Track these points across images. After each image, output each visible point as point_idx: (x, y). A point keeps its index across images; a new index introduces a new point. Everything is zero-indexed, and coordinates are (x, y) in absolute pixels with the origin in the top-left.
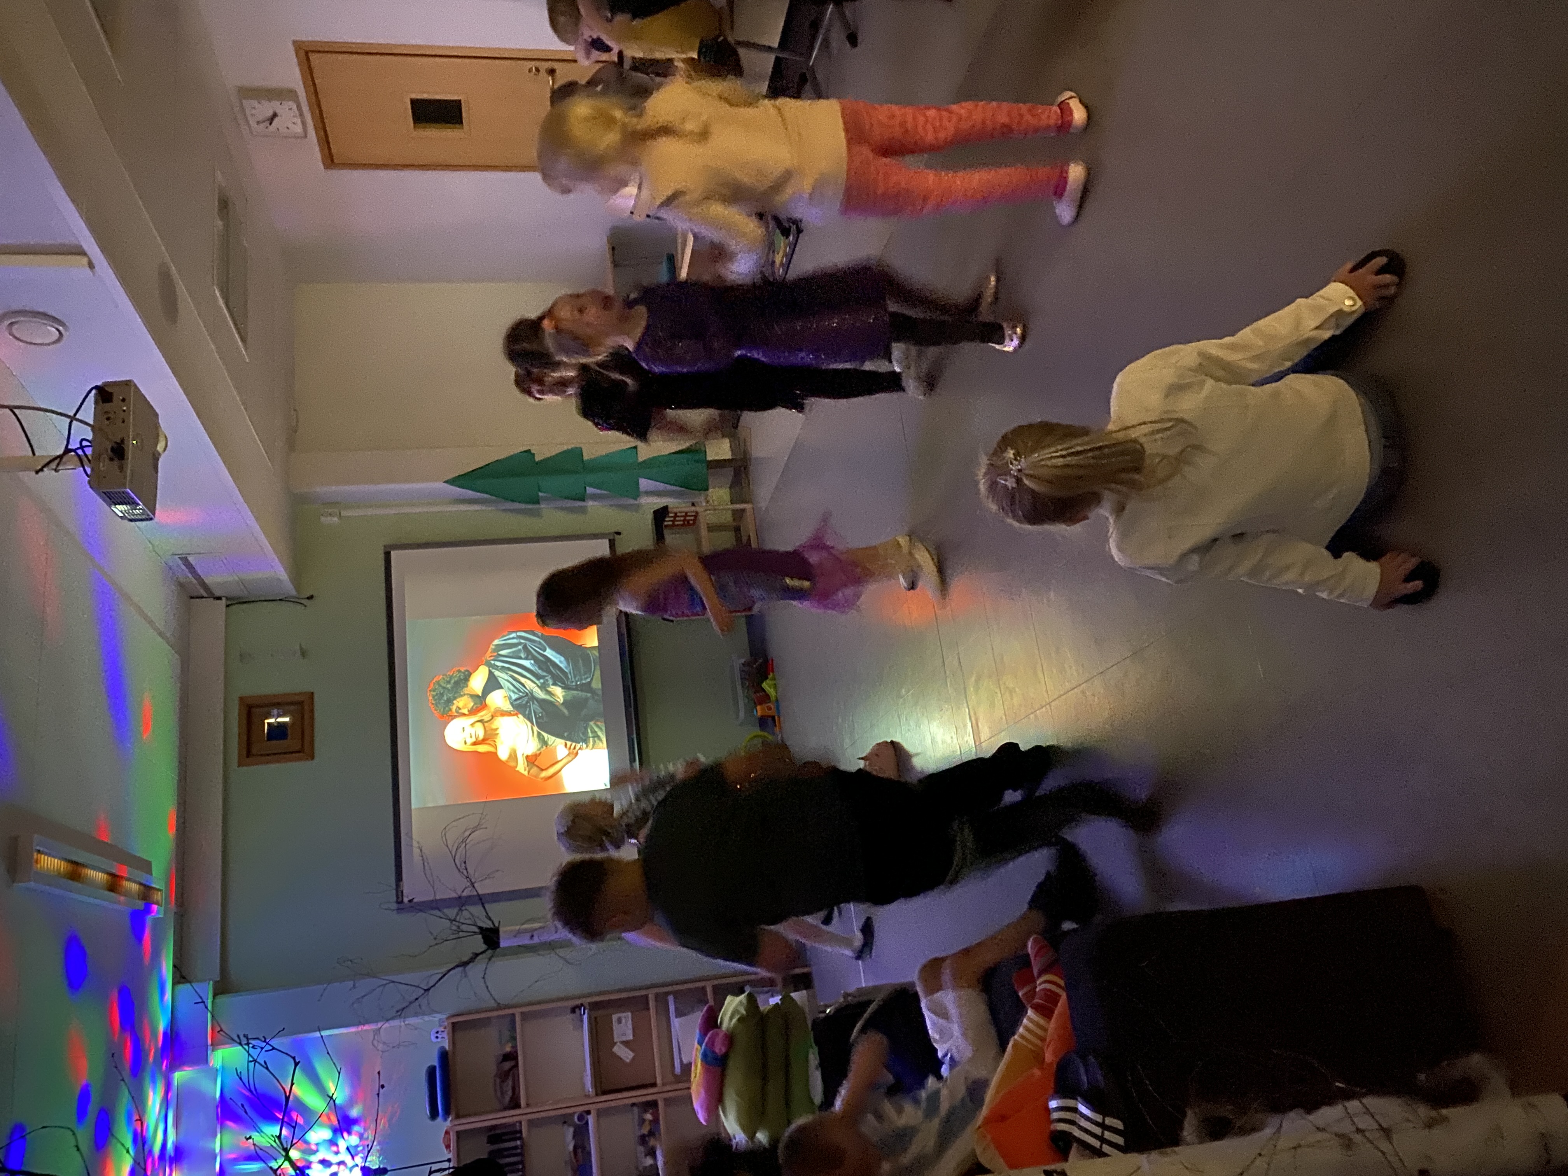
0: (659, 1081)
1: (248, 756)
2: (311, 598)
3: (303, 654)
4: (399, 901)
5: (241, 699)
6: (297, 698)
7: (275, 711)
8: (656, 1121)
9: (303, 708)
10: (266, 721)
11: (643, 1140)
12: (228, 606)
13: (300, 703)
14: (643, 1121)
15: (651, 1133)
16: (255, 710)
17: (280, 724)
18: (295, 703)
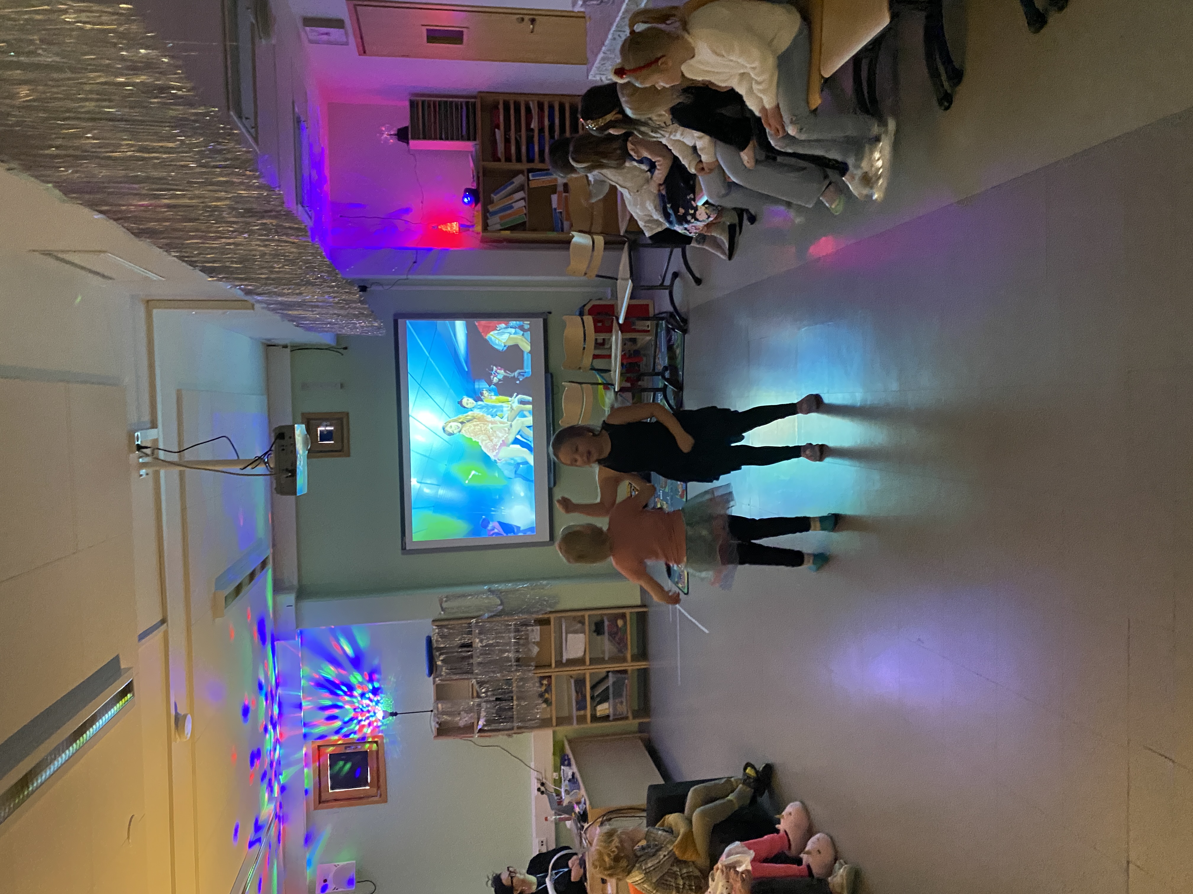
0: (553, 665)
2: (346, 348)
3: (342, 386)
4: (403, 548)
5: (303, 414)
6: (338, 416)
7: (325, 423)
8: (549, 685)
9: (342, 422)
10: (319, 429)
11: (541, 695)
12: (291, 351)
13: (340, 419)
14: (542, 684)
15: (546, 691)
16: (312, 422)
17: (328, 431)
18: (337, 419)
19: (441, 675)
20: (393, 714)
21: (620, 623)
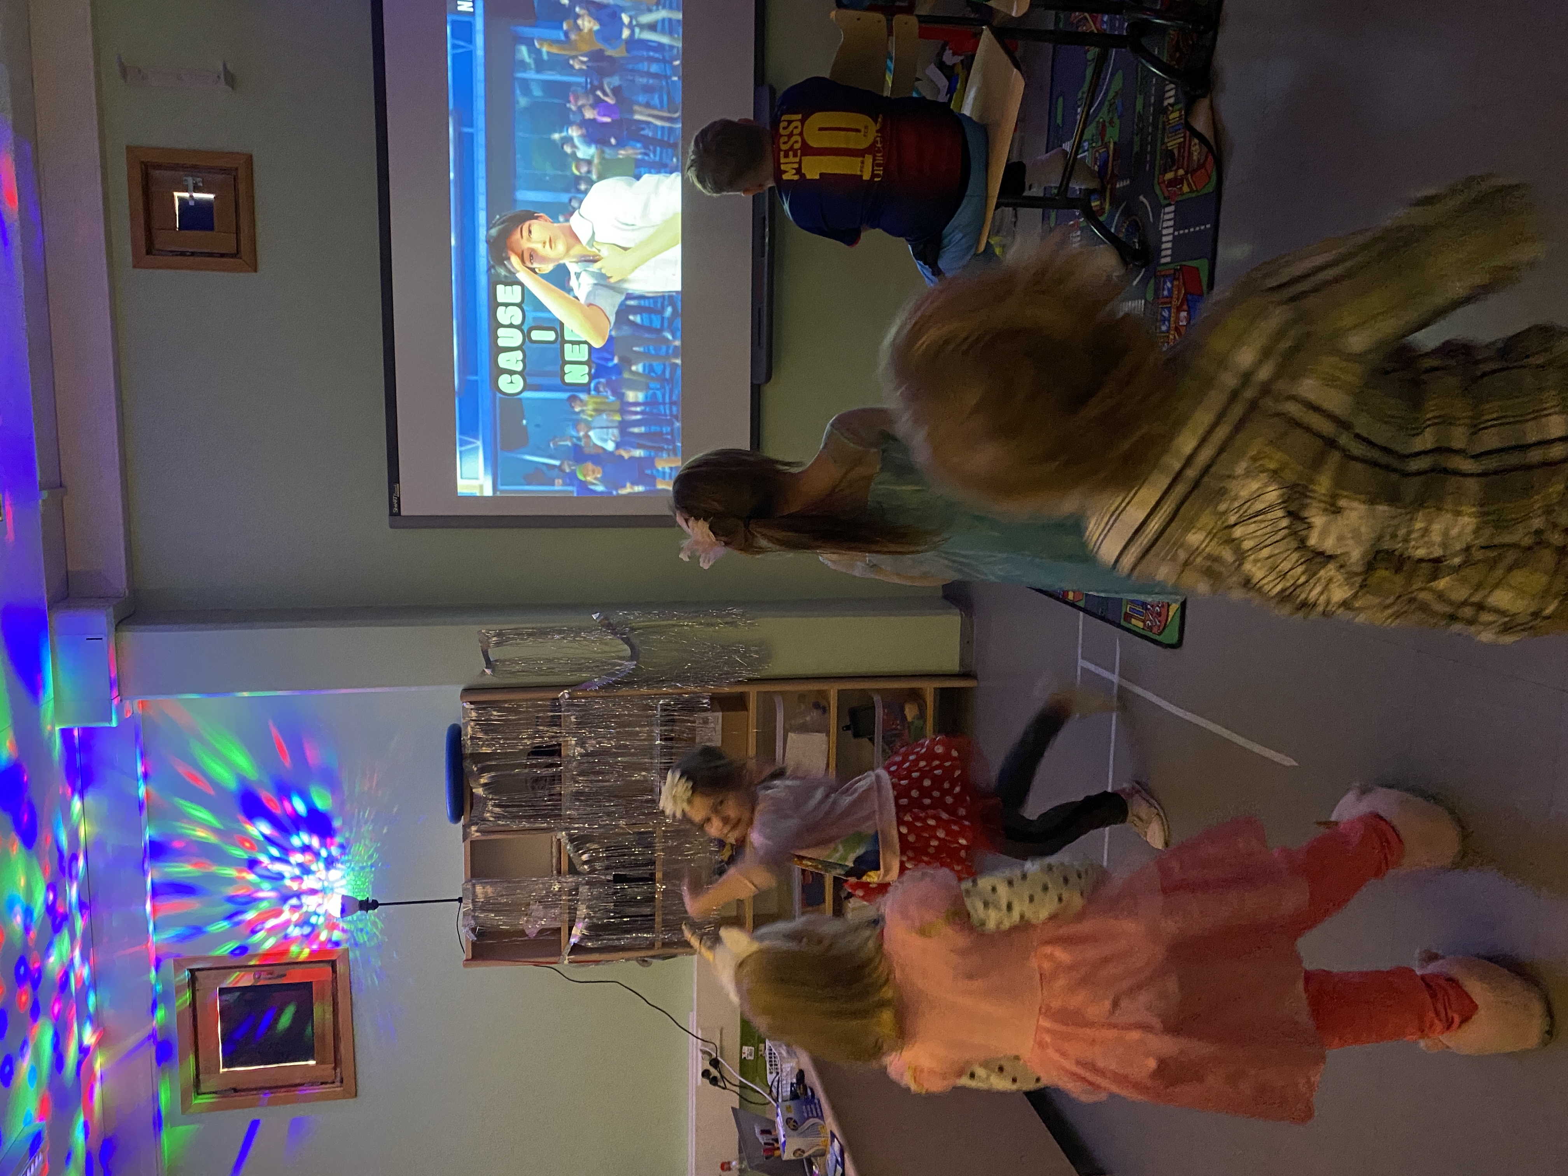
1: (149, 252)
3: (231, 81)
4: (394, 512)
6: (227, 162)
7: (190, 181)
9: (236, 179)
10: (177, 194)
13: (231, 172)
16: (157, 173)
17: (198, 202)
18: (223, 170)
19: (485, 820)
20: (367, 905)
21: (910, 712)
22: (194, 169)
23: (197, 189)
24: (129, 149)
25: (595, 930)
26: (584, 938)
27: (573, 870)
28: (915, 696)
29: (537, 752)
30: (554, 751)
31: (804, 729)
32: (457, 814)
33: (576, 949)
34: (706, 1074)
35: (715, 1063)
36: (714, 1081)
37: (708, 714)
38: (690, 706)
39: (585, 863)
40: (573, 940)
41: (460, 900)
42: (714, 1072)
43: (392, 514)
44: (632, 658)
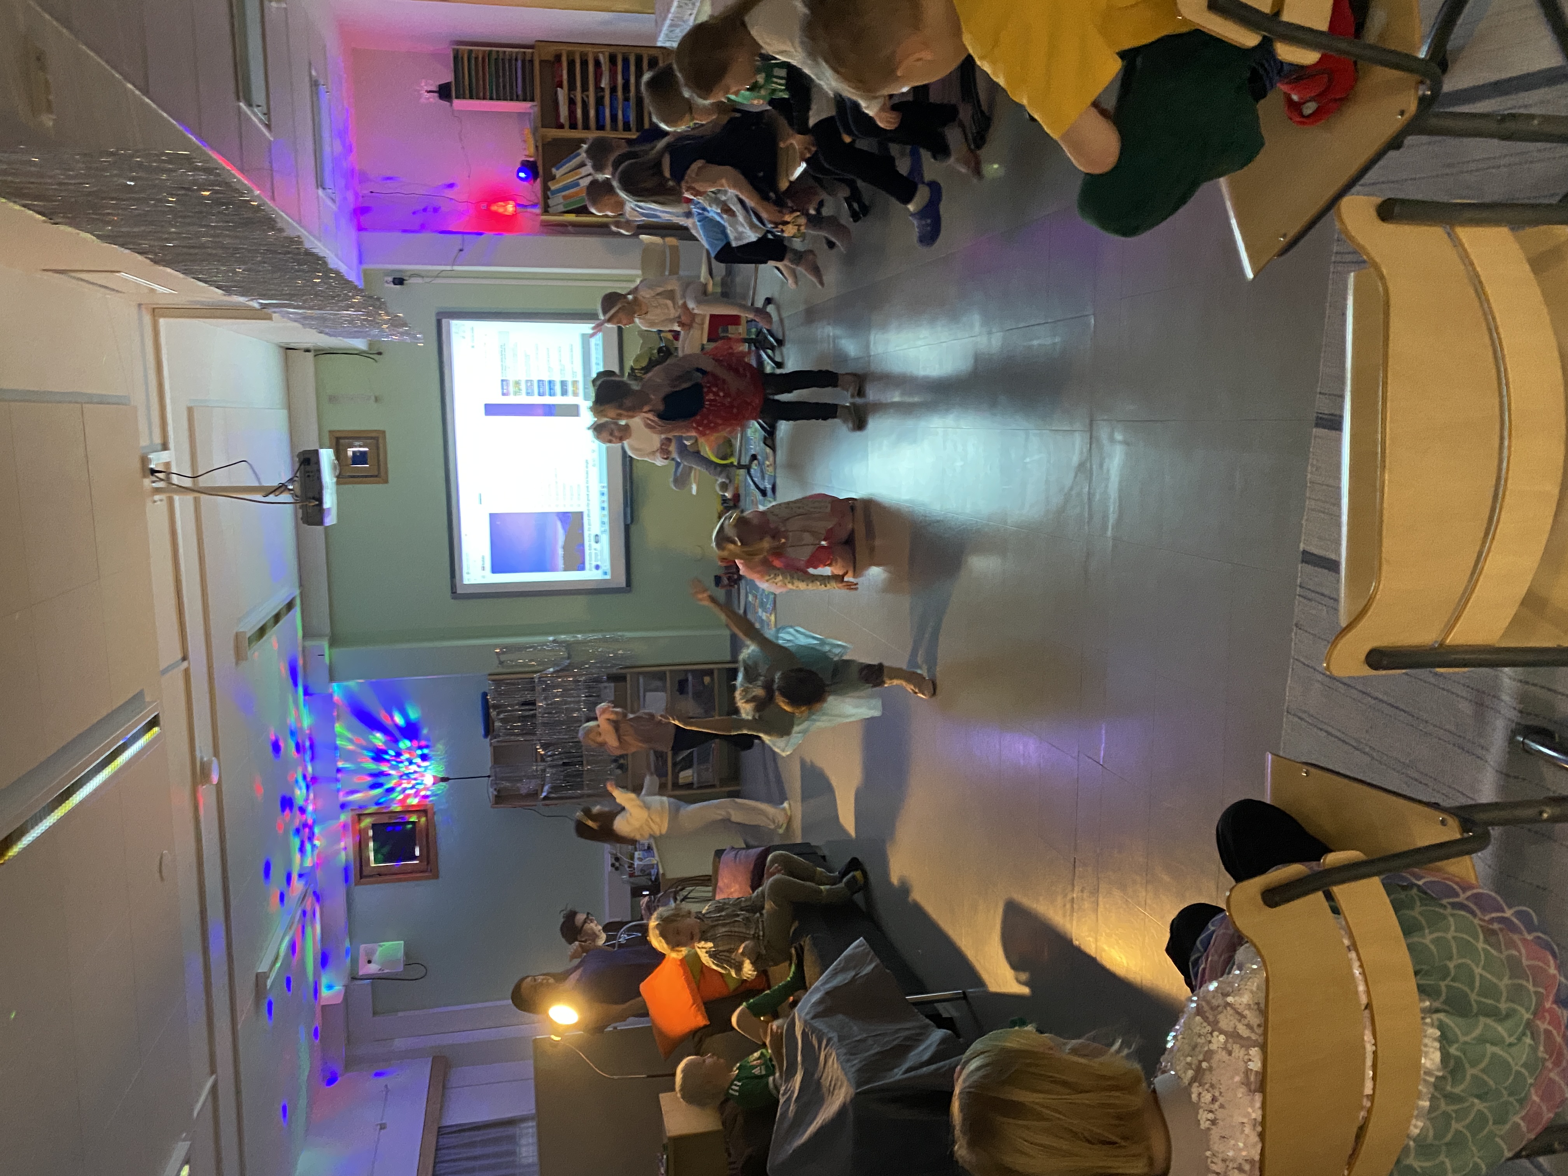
3: (377, 399)
6: (374, 435)
7: (357, 443)
9: (378, 441)
10: (350, 450)
12: (315, 356)
13: (376, 439)
16: (342, 441)
17: (361, 452)
18: (372, 438)
19: (499, 737)
20: (444, 780)
21: (707, 679)
22: (358, 438)
23: (360, 446)
24: (330, 432)
25: (554, 789)
26: (549, 793)
27: (543, 760)
28: (710, 673)
29: (525, 704)
30: (533, 703)
31: (656, 690)
32: (486, 734)
33: (546, 798)
34: (613, 865)
35: (617, 859)
36: (617, 869)
37: (606, 684)
38: (597, 680)
39: (550, 756)
40: (544, 794)
41: (489, 776)
42: (617, 864)
43: (453, 593)
44: (569, 658)
